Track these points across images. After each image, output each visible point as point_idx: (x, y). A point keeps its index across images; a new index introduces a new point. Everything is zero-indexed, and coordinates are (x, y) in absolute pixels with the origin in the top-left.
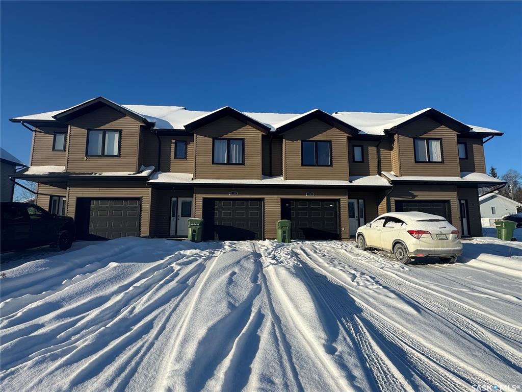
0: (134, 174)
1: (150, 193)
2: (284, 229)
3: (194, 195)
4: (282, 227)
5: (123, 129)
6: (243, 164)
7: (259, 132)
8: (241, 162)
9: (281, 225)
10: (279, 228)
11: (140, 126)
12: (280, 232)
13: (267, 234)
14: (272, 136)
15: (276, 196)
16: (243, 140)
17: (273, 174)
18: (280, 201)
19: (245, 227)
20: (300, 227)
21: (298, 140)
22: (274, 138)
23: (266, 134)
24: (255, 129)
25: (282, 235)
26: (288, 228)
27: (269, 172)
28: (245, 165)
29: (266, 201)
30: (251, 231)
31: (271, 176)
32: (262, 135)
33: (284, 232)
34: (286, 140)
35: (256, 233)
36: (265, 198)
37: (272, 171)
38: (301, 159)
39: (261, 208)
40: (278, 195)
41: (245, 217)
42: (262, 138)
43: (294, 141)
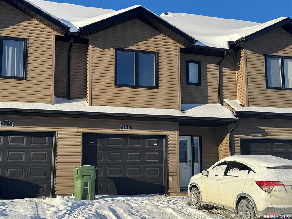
2: (86, 179)
4: (83, 176)
6: (24, 77)
7: (52, 30)
8: (21, 75)
9: (81, 173)
10: (77, 178)
12: (78, 184)
13: (59, 185)
14: (72, 39)
15: (74, 130)
16: (25, 41)
17: (71, 95)
18: (81, 137)
19: (22, 178)
20: (109, 176)
21: (111, 48)
22: (74, 41)
23: (63, 34)
24: (45, 26)
25: (82, 188)
26: (92, 177)
27: (66, 92)
28: (27, 81)
29: (58, 137)
30: (33, 183)
31: (69, 100)
32: (56, 36)
33: (85, 184)
34: (93, 47)
35: (41, 187)
36: (58, 132)
37: (71, 92)
38: (114, 76)
39: (50, 147)
40: (78, 128)
41: (23, 162)
42: (56, 40)
43: (105, 49)
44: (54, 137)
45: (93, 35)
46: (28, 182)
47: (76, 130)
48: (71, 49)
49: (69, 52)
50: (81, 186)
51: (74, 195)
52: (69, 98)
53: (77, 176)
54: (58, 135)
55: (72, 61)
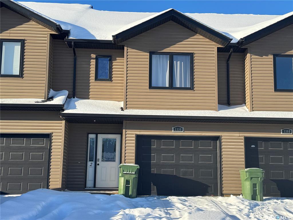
0: (43, 101)
1: (63, 128)
2: (255, 181)
3: (124, 131)
4: (251, 178)
5: (26, 38)
6: (192, 88)
7: (214, 43)
8: (188, 86)
9: (250, 175)
10: (246, 180)
11: (51, 34)
12: (247, 186)
13: (227, 186)
14: (232, 50)
15: (236, 134)
16: (191, 55)
17: (231, 102)
19: (192, 177)
20: (272, 178)
21: (270, 55)
22: (234, 52)
23: (224, 46)
24: (207, 40)
25: (251, 189)
26: (260, 179)
27: (226, 99)
28: (194, 91)
29: (223, 141)
30: (203, 182)
31: (229, 106)
32: (218, 48)
33: (254, 185)
34: (252, 55)
35: (209, 186)
36: (222, 137)
37: (231, 99)
38: (273, 81)
39: (215, 151)
40: (240, 133)
41: (193, 163)
42: (217, 52)
43: (264, 56)
44: (218, 142)
45: (252, 43)
46: (198, 182)
47: (238, 134)
48: (230, 59)
49: (227, 61)
50: (251, 187)
51: (242, 196)
52: (229, 104)
53: (246, 178)
54: (222, 140)
55: (230, 70)
